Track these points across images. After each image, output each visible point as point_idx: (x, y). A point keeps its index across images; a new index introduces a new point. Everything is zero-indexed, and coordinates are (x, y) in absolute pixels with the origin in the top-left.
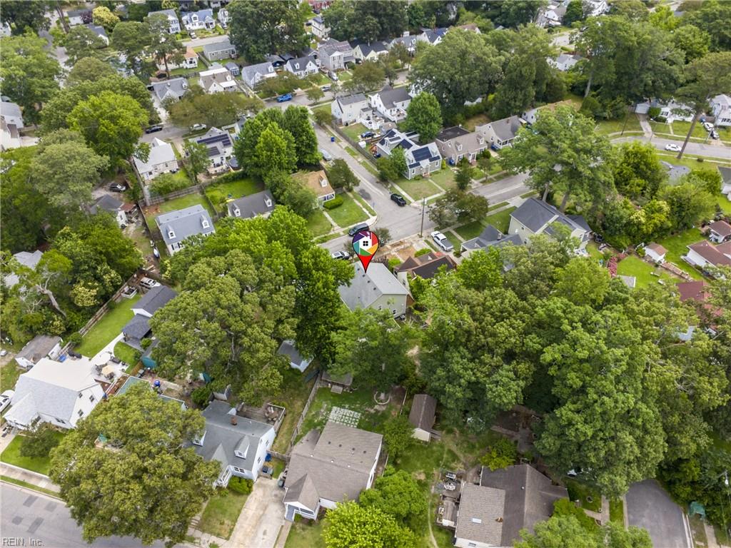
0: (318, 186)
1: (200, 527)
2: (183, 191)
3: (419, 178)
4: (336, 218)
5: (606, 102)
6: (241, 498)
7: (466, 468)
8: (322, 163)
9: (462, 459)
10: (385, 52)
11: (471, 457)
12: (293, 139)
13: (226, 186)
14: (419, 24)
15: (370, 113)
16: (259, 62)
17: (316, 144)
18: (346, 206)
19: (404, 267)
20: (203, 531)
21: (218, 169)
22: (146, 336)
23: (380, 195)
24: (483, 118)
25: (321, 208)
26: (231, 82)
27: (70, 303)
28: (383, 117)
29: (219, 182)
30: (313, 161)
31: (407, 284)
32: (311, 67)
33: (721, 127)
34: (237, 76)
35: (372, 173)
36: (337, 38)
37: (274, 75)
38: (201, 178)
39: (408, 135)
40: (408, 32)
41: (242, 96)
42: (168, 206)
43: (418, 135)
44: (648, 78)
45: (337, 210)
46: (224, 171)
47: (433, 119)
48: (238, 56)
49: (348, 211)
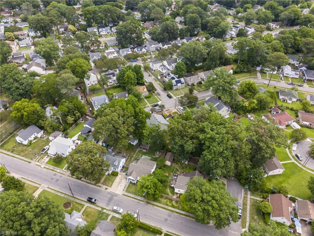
0: (143, 90)
1: (103, 184)
2: (100, 90)
3: (177, 90)
4: (148, 101)
5: (245, 66)
6: (115, 177)
7: (181, 173)
8: (145, 83)
9: (180, 171)
10: (170, 45)
11: (182, 171)
12: (136, 75)
13: (113, 89)
14: (183, 35)
15: (163, 67)
16: (126, 48)
17: (143, 77)
18: (152, 97)
19: (168, 117)
20: (104, 185)
21: (111, 84)
22: (88, 133)
23: (164, 94)
24: (202, 70)
25: (144, 98)
26: (116, 55)
27: (66, 122)
28: (167, 69)
29: (111, 88)
30: (142, 82)
31: (168, 121)
32: (144, 50)
33: (285, 76)
34: (118, 52)
35: (161, 87)
36: (153, 40)
37: (131, 52)
38: (105, 86)
39: (174, 75)
40: (179, 38)
41: (119, 59)
42: (94, 95)
43: (178, 75)
44: (259, 59)
45: (149, 99)
46: (112, 85)
47: (183, 70)
48: (118, 45)
49: (152, 99)
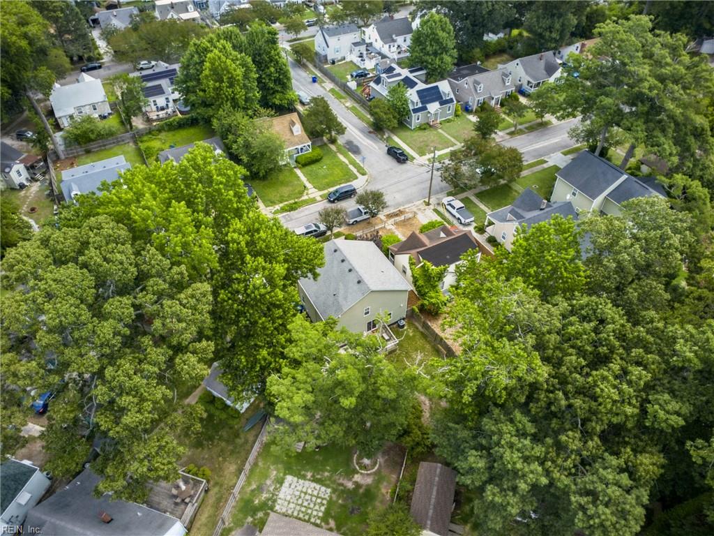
2: (113, 139)
3: (425, 127)
4: (312, 178)
8: (297, 106)
13: (170, 134)
15: (363, 48)
18: (326, 161)
19: (404, 247)
21: (162, 114)
23: (373, 149)
25: (293, 164)
26: (194, 14)
28: (379, 53)
29: (160, 130)
30: (285, 102)
31: (409, 272)
35: (363, 120)
38: (137, 123)
39: (411, 72)
42: (88, 161)
43: (424, 72)
45: (314, 167)
49: (328, 169)
